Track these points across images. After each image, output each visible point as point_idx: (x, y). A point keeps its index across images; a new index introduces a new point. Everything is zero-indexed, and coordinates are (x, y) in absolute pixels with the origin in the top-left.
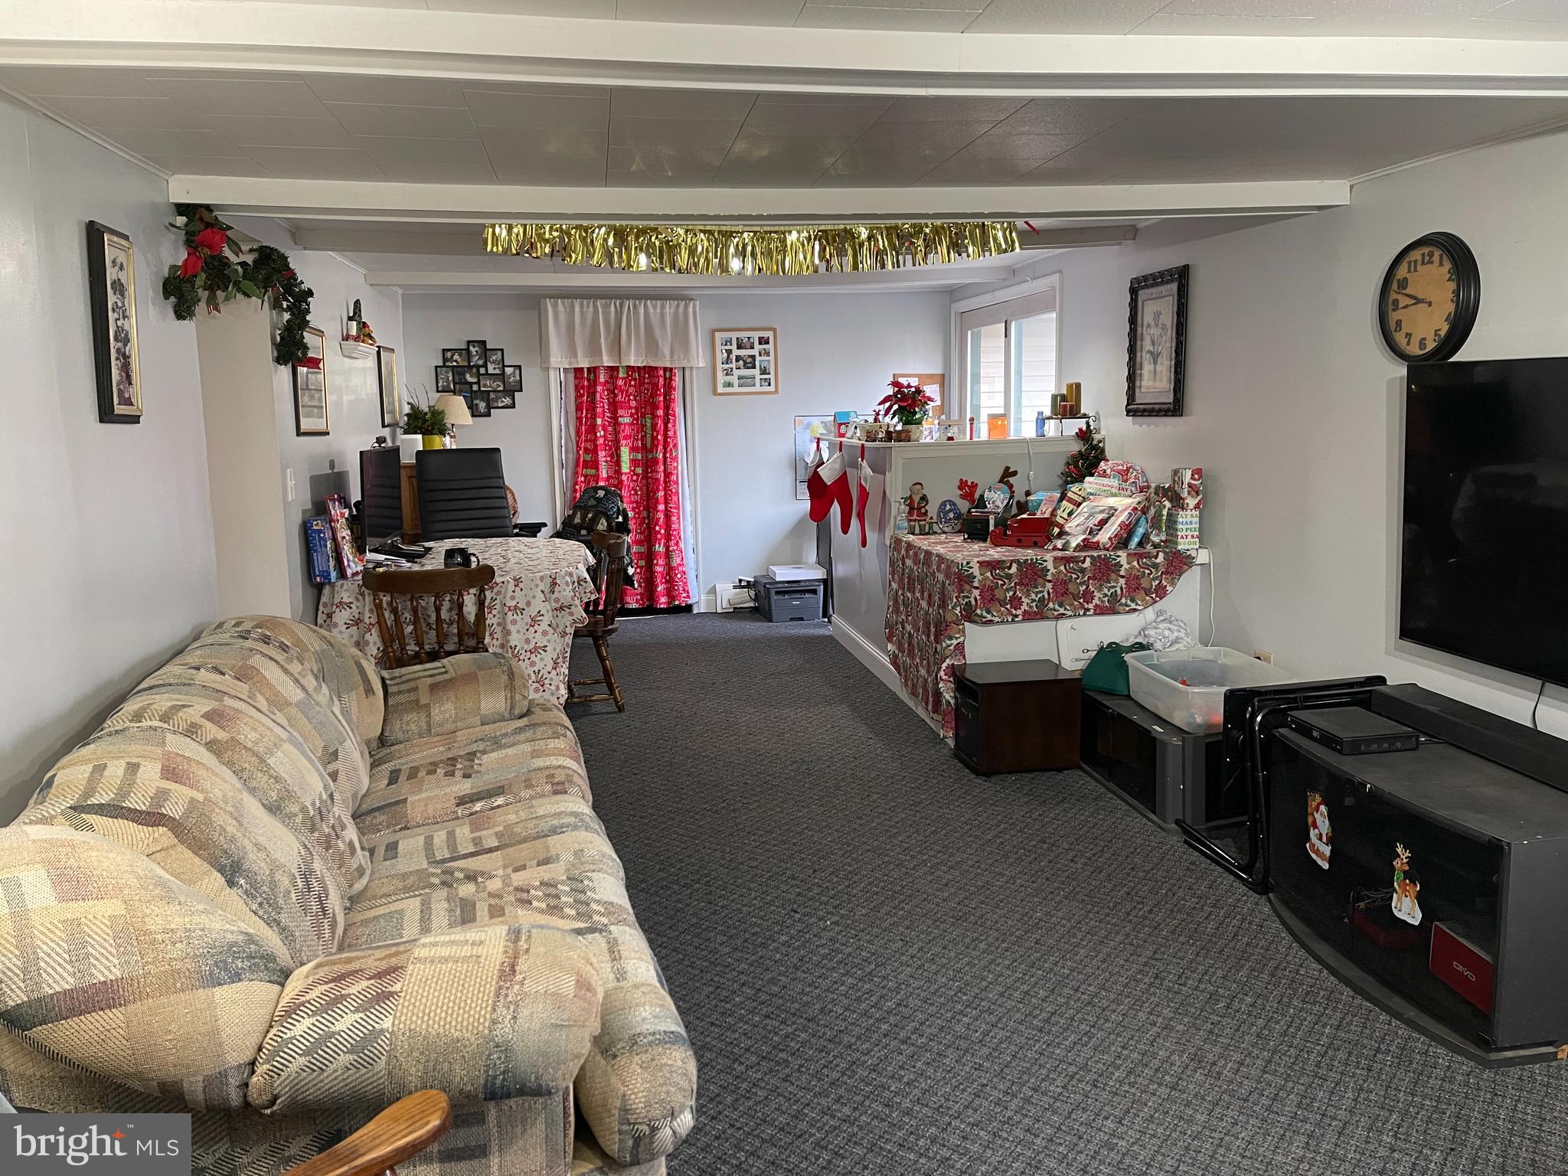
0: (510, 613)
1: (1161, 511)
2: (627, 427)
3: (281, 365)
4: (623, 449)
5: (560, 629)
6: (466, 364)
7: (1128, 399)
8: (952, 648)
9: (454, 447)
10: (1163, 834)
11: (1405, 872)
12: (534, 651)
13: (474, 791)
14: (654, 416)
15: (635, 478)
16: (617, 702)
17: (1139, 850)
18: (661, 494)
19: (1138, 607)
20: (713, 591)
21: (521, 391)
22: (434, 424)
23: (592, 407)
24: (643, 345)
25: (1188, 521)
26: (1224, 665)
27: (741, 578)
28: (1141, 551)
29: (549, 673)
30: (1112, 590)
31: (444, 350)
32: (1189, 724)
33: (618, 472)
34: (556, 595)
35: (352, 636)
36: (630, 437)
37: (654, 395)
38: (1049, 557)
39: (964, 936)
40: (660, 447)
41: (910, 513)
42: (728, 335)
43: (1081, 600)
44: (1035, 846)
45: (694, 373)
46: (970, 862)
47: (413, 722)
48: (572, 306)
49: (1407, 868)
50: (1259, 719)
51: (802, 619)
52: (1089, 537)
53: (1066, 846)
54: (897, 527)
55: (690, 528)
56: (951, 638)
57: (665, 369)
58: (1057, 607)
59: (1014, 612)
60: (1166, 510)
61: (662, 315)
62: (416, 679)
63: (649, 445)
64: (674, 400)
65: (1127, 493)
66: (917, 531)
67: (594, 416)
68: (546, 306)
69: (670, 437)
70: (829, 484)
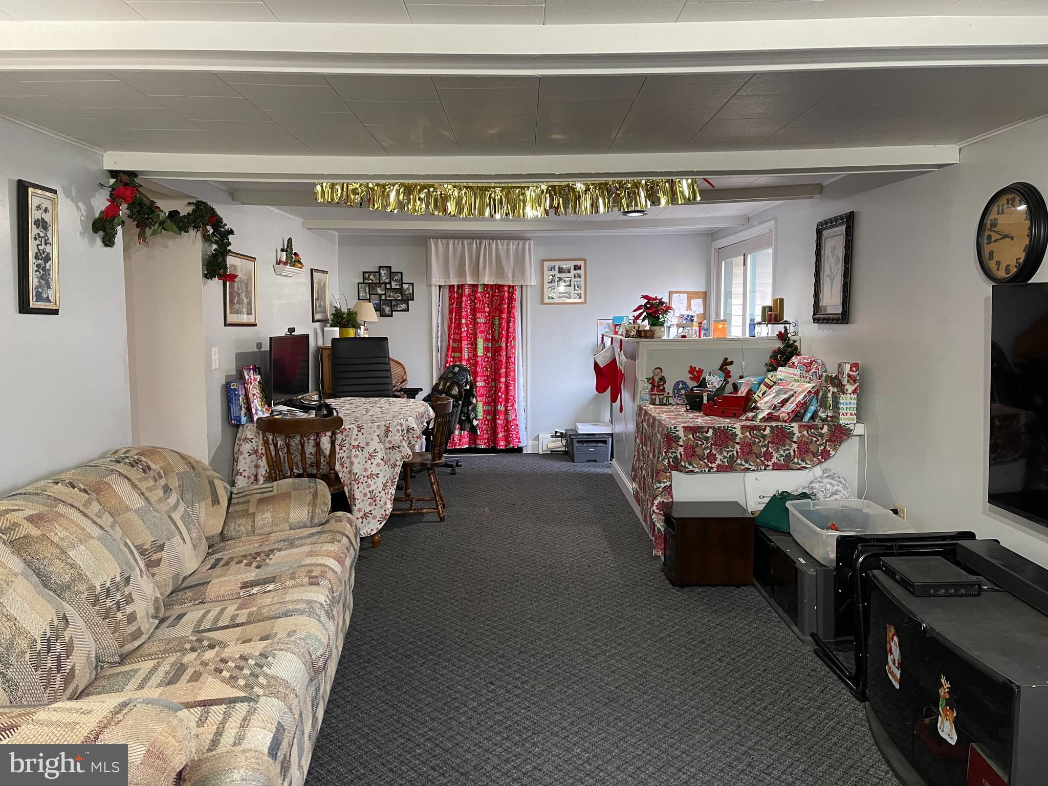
0: (354, 450)
1: (827, 394)
2: (482, 325)
3: (208, 278)
4: (478, 340)
5: (392, 462)
6: (378, 282)
7: (814, 311)
8: (660, 489)
9: (367, 336)
10: (800, 643)
11: (946, 699)
12: (371, 476)
13: (256, 579)
14: (501, 318)
15: (486, 359)
16: (439, 514)
17: (775, 656)
18: (503, 370)
19: (807, 466)
20: (537, 438)
21: (413, 300)
22: (348, 321)
23: (459, 310)
24: (494, 270)
25: (848, 402)
26: (867, 514)
27: (556, 430)
28: (811, 423)
29: (380, 492)
30: (787, 452)
31: (364, 272)
32: (825, 559)
33: (475, 355)
34: (389, 438)
35: (252, 461)
36: (484, 332)
37: (501, 304)
38: (738, 425)
39: (610, 714)
40: (504, 339)
41: (652, 390)
42: (552, 264)
43: (763, 459)
44: (695, 646)
45: (529, 289)
46: (640, 655)
47: (243, 525)
48: (448, 244)
49: (948, 697)
50: (861, 560)
51: (595, 461)
52: (773, 411)
53: (719, 647)
54: (642, 399)
55: (522, 395)
56: (660, 483)
57: (509, 287)
58: (743, 463)
59: (710, 465)
60: (831, 393)
61: (508, 250)
62: (250, 495)
63: (497, 338)
64: (514, 307)
65: (806, 380)
66: (657, 402)
67: (460, 318)
68: (430, 242)
69: (510, 333)
70: (602, 367)
